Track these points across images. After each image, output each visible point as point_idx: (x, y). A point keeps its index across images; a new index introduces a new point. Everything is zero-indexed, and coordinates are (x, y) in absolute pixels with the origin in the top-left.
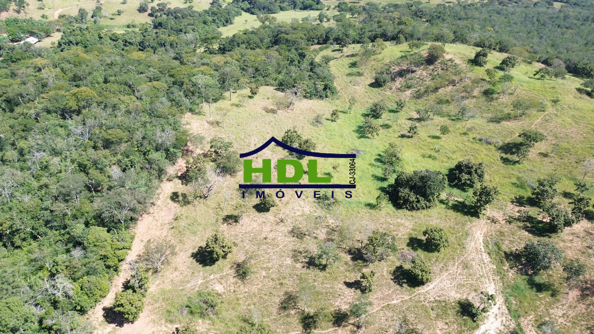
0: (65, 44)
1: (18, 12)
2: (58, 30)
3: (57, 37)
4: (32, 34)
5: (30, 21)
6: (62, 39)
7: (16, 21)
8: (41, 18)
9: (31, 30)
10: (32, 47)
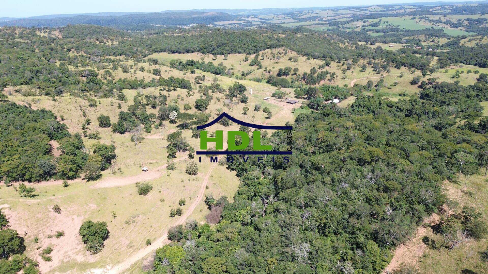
0: (356, 106)
1: (330, 81)
2: (352, 95)
3: (351, 100)
4: (336, 97)
5: (337, 88)
6: (355, 103)
7: (329, 87)
8: (344, 86)
9: (336, 94)
10: (336, 107)
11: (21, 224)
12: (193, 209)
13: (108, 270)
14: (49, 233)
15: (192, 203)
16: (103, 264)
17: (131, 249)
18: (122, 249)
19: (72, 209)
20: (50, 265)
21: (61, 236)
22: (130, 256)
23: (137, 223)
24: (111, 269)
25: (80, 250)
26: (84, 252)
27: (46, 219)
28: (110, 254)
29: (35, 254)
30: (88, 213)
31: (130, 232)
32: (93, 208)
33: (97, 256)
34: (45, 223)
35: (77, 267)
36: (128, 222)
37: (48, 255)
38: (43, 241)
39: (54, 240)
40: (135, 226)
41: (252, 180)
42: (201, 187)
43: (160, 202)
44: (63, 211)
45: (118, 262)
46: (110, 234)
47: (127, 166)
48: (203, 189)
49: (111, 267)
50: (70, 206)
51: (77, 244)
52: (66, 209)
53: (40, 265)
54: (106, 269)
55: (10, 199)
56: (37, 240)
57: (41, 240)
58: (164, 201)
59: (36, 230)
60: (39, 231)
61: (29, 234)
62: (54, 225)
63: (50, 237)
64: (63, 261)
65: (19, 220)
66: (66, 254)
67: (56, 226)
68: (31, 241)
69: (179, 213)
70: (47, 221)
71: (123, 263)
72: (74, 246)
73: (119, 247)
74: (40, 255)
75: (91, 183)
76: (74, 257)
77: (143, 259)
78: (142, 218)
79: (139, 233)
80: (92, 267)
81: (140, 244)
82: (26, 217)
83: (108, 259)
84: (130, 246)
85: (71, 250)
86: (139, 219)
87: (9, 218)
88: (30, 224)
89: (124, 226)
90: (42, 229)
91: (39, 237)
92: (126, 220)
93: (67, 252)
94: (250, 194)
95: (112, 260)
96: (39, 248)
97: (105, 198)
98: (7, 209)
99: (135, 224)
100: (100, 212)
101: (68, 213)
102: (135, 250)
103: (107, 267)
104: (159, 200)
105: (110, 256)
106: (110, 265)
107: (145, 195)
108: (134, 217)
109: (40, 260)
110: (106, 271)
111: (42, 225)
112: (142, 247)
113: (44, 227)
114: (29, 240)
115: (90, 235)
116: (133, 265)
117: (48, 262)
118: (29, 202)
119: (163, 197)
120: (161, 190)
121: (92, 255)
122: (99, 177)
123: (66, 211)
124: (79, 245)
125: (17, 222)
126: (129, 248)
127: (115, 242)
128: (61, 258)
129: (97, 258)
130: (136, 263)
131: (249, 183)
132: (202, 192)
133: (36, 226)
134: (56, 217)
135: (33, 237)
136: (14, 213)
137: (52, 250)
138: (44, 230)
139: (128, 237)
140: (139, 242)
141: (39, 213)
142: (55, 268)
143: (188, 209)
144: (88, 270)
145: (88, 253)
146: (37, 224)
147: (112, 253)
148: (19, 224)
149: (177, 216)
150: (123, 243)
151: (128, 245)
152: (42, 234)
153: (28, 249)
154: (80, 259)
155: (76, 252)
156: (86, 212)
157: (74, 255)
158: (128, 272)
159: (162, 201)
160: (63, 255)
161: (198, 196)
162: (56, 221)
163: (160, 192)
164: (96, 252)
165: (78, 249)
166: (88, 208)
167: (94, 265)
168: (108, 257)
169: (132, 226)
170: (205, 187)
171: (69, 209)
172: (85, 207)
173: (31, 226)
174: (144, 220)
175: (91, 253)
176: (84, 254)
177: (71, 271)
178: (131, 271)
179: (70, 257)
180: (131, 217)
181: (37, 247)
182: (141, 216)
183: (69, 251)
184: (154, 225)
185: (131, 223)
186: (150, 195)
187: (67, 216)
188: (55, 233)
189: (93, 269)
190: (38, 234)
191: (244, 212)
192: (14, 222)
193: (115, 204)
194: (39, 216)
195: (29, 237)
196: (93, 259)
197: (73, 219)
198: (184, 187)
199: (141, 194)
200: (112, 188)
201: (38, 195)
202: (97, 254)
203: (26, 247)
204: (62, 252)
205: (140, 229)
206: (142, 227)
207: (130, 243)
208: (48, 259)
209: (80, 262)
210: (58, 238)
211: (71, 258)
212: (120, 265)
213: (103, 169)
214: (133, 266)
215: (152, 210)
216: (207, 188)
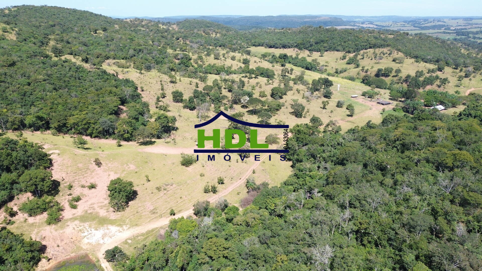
0: (465, 115)
1: (439, 87)
2: (464, 104)
3: (460, 108)
4: (442, 103)
5: (445, 94)
6: (464, 111)
7: (435, 92)
8: (454, 93)
9: (442, 100)
10: (438, 113)
11: (62, 170)
12: (231, 190)
13: (124, 230)
14: (84, 183)
15: (232, 183)
16: (121, 223)
17: (153, 215)
18: (144, 214)
19: (113, 165)
20: (74, 213)
21: (93, 188)
22: (149, 221)
23: (168, 191)
24: (127, 230)
25: (106, 205)
26: (108, 208)
27: (86, 170)
28: (132, 215)
29: (65, 199)
30: (125, 173)
31: (158, 199)
32: (131, 169)
33: (118, 214)
34: (83, 173)
35: (97, 220)
36: (159, 189)
37: (76, 203)
38: (76, 190)
39: (86, 191)
40: (165, 194)
41: (304, 172)
42: (247, 171)
43: (199, 176)
44: (103, 166)
45: (136, 225)
46: (137, 196)
47: (184, 138)
48: (250, 172)
49: (127, 228)
50: (111, 163)
51: (105, 199)
52: (107, 164)
53: (65, 211)
54: (122, 228)
55: (64, 147)
56: (70, 187)
57: (75, 188)
58: (204, 175)
59: (74, 178)
60: (75, 179)
61: (66, 180)
62: (91, 177)
63: (83, 187)
64: (87, 211)
65: (62, 165)
66: (92, 206)
67: (92, 178)
68: (65, 187)
69: (214, 191)
70: (86, 171)
71: (140, 227)
72: (102, 200)
73: (141, 210)
74: (68, 201)
75: (143, 147)
76: (98, 210)
77: (161, 228)
78: (175, 187)
79: (166, 202)
80: (110, 224)
81: (164, 212)
82: (69, 164)
83: (128, 220)
84: (153, 212)
85: (98, 203)
86: (172, 187)
87: (54, 162)
88: (70, 171)
89: (154, 191)
90: (79, 179)
91: (74, 185)
92: (158, 186)
93: (94, 204)
94: (297, 186)
95: (131, 222)
96: (70, 195)
97: (147, 162)
98: (56, 155)
99: (165, 192)
100: (136, 174)
101: (107, 169)
102: (156, 217)
103: (124, 227)
104: (199, 174)
105: (131, 217)
106: (128, 226)
107: (187, 166)
108: (167, 185)
109: (66, 205)
110: (121, 230)
111: (80, 174)
112: (164, 216)
113: (81, 177)
114: (64, 186)
115: (116, 192)
116: (150, 231)
117: (73, 209)
118: (78, 152)
119: (204, 172)
120: (204, 165)
121: (114, 212)
122: (151, 143)
123: (106, 166)
124: (106, 200)
125: (60, 168)
126: (151, 214)
127: (140, 205)
128: (86, 208)
129: (118, 216)
130: (153, 230)
131: (298, 174)
132: (247, 175)
133: (75, 174)
134: (95, 170)
135: (68, 184)
136: (60, 159)
137: (80, 199)
138: (80, 179)
139: (154, 203)
140: (164, 210)
141: (81, 163)
142: (78, 216)
143: (225, 189)
144: (105, 225)
145: (112, 209)
146: (76, 173)
147: (134, 214)
148: (61, 169)
149: (212, 193)
150: (147, 208)
151: (151, 211)
152: (77, 183)
153: (61, 194)
154: (103, 213)
155: (101, 206)
156: (124, 171)
157: (98, 209)
158: (142, 237)
159: (202, 175)
160: (89, 206)
161: (240, 179)
162: (93, 174)
163: (203, 166)
164: (118, 210)
165: (104, 204)
166: (127, 168)
167: (112, 222)
168: (128, 217)
169: (162, 193)
170: (252, 171)
171: (109, 165)
172: (125, 166)
173: (70, 173)
174: (177, 189)
175: (114, 210)
176: (107, 209)
177: (90, 222)
178: (146, 236)
179: (94, 209)
180: (164, 184)
181: (68, 193)
182: (174, 186)
183: (95, 203)
184: (185, 196)
185: (162, 190)
186: (191, 167)
187: (105, 171)
188: (89, 184)
189: (110, 225)
190: (74, 182)
191: (278, 201)
192: (57, 167)
193: (154, 170)
194: (80, 165)
195: (65, 183)
196: (114, 216)
197: (109, 175)
198: (230, 166)
199: (183, 165)
200: (158, 154)
201: (91, 149)
202: (120, 213)
203: (59, 191)
204: (89, 203)
205: (169, 198)
206: (172, 196)
207: (154, 209)
208: (74, 207)
209: (101, 216)
210: (90, 189)
211: (95, 211)
212: (137, 228)
213: (159, 137)
214: (148, 232)
215: (188, 182)
216: (254, 172)
